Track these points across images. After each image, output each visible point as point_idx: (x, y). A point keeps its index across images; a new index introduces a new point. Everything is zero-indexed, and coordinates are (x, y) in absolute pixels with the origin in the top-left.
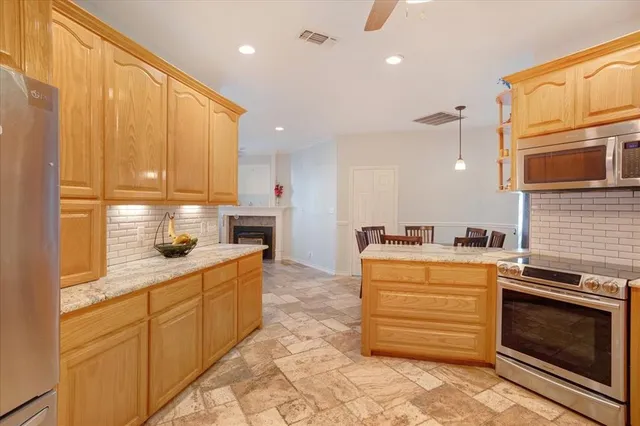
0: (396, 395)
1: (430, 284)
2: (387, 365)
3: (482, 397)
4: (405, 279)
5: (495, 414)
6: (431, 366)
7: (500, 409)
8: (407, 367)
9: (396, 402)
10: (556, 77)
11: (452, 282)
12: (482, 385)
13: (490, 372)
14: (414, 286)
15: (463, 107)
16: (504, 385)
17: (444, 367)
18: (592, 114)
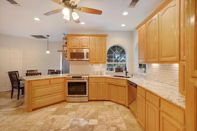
0: (48, 116)
1: (50, 85)
2: (40, 111)
3: (66, 107)
4: (43, 84)
5: (70, 108)
6: (52, 106)
7: (71, 107)
8: (46, 109)
9: (49, 117)
10: (76, 37)
11: (56, 83)
12: (65, 105)
13: (65, 102)
14: (46, 86)
15: (49, 36)
16: (69, 103)
17: (55, 105)
18: (82, 46)
